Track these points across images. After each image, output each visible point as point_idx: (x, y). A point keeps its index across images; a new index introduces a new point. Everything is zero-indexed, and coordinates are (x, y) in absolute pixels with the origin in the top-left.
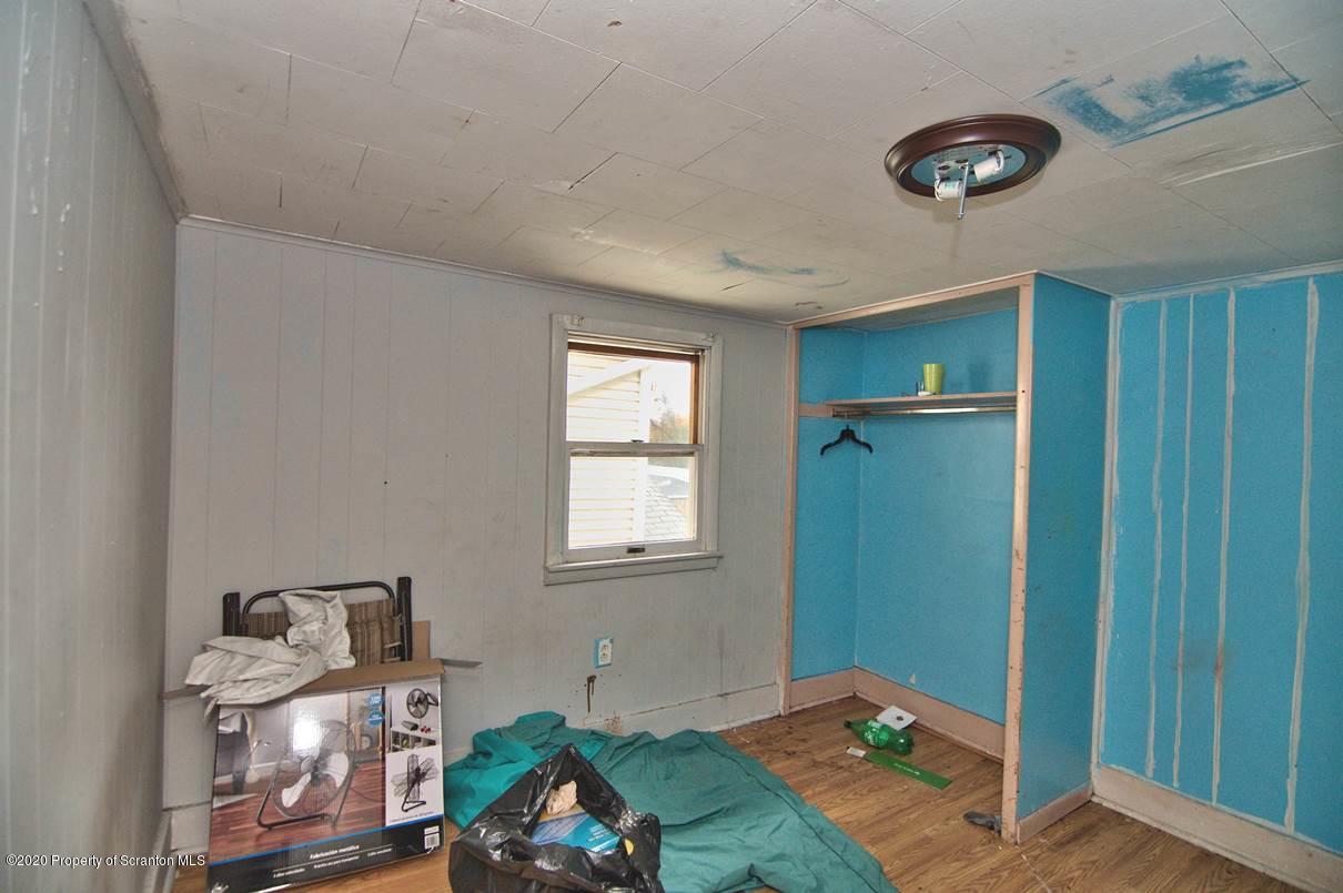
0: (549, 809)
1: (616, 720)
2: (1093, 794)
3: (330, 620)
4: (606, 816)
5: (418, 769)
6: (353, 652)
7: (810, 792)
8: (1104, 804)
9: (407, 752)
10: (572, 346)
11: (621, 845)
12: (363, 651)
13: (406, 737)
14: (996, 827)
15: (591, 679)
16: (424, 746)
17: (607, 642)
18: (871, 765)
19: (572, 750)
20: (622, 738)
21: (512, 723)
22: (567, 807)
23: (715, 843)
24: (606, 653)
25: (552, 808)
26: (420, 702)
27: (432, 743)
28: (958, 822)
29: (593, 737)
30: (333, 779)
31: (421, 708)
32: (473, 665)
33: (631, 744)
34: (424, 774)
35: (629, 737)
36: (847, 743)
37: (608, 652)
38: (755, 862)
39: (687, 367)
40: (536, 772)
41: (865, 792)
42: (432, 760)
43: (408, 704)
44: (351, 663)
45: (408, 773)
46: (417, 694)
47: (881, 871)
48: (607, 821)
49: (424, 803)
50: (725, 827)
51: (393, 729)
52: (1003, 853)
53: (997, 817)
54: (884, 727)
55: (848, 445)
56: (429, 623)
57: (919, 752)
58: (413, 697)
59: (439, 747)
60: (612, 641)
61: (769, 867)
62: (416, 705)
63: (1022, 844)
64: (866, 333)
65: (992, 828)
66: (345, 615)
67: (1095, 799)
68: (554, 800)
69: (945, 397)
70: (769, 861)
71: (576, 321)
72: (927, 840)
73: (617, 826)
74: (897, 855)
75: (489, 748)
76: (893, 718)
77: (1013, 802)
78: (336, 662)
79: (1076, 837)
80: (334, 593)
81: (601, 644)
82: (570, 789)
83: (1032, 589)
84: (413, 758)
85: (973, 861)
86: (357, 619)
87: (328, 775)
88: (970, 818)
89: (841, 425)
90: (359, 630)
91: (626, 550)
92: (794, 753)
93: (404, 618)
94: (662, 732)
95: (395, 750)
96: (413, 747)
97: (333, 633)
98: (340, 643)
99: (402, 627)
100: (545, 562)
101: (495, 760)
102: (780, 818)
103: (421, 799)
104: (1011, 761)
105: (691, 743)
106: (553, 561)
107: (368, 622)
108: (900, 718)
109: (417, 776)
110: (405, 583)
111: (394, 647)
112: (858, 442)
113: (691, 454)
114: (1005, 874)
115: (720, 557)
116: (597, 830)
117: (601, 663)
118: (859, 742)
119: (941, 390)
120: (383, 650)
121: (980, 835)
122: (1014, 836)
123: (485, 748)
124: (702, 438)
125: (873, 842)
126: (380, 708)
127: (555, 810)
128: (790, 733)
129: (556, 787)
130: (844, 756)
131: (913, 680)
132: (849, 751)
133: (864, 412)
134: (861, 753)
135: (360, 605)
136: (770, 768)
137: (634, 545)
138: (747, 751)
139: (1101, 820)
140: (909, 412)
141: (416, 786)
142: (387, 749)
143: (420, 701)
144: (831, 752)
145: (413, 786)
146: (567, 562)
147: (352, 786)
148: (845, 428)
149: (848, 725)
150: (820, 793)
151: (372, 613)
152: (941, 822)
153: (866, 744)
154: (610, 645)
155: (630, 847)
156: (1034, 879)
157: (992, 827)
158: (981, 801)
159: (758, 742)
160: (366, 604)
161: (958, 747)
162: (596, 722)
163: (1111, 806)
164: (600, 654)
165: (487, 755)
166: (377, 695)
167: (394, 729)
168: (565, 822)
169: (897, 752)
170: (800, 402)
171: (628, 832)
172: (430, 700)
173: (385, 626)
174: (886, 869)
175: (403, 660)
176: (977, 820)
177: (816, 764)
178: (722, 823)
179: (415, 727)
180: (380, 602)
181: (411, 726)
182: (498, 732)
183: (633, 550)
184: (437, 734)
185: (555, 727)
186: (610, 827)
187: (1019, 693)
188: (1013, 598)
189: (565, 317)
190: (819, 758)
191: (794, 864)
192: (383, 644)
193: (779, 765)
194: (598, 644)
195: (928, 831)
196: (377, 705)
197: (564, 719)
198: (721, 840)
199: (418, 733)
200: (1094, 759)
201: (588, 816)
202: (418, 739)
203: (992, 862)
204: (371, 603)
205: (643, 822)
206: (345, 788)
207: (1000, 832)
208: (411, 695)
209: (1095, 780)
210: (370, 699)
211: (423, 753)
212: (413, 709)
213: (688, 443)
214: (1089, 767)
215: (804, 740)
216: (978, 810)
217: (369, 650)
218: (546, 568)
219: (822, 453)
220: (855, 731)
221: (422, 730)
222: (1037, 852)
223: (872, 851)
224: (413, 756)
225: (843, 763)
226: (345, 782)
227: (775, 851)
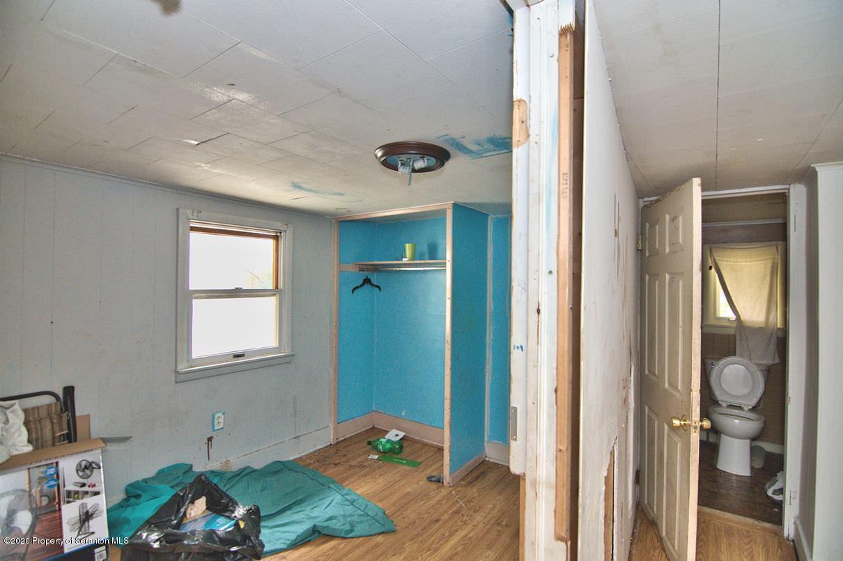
0: (188, 516)
1: (227, 462)
2: (486, 457)
3: (11, 421)
4: (226, 513)
5: (87, 512)
6: (30, 441)
7: (347, 483)
8: (491, 460)
9: (79, 502)
10: (193, 229)
11: (237, 525)
12: (37, 440)
13: (77, 492)
14: (441, 481)
15: (210, 439)
16: (91, 496)
17: (220, 414)
18: (381, 462)
19: (203, 478)
20: (234, 472)
21: (154, 475)
22: (200, 512)
23: (293, 519)
24: (220, 421)
25: (190, 514)
26: (87, 468)
27: (97, 493)
28: (424, 482)
29: (214, 474)
30: (19, 529)
31: (88, 472)
32: (126, 439)
33: (238, 475)
34: (92, 514)
35: (238, 471)
36: (368, 453)
37: (221, 420)
38: (317, 524)
39: (271, 242)
40: (179, 495)
41: (377, 476)
42: (98, 505)
43: (77, 471)
44: (30, 448)
45: (80, 516)
46: (84, 463)
47: (384, 513)
48: (227, 514)
49: (93, 533)
50: (299, 510)
51: (66, 489)
52: (444, 492)
53: (442, 476)
54: (388, 441)
55: (367, 286)
56: (88, 416)
57: (406, 451)
58: (81, 466)
59: (103, 495)
60: (224, 414)
61: (325, 524)
62: (83, 470)
63: (453, 486)
65: (439, 482)
66: (22, 416)
67: (487, 459)
68: (191, 509)
69: (415, 262)
70: (326, 521)
71: (195, 213)
72: (408, 493)
73: (233, 515)
74: (393, 504)
75: (140, 492)
76: (394, 435)
77: (448, 466)
78: (17, 450)
79: (477, 478)
80: (13, 402)
81: (216, 416)
82: (201, 503)
83: (455, 357)
84: (83, 505)
85: (430, 499)
86: (31, 418)
87: (15, 527)
88: (430, 479)
89: (363, 275)
90: (33, 426)
91: (232, 355)
92: (339, 463)
93: (70, 414)
94: (258, 465)
95: (69, 502)
96: (82, 498)
97: (13, 430)
98: (19, 436)
99: (68, 421)
100: (176, 367)
101: (144, 496)
102: (331, 499)
103: (91, 531)
104: (446, 446)
105: (278, 469)
106: (182, 367)
107: (40, 420)
108: (397, 435)
109: (86, 517)
110: (69, 391)
111: (63, 434)
112: (373, 285)
113: (274, 295)
114: (444, 502)
115: (293, 355)
116: (221, 520)
117: (216, 428)
118: (376, 451)
119: (413, 258)
120: (54, 438)
121: (434, 486)
122: (449, 483)
123: (134, 493)
124: (281, 285)
125: (381, 501)
126: (55, 476)
127: (192, 516)
128: (337, 453)
129: (192, 502)
130: (367, 460)
131: (403, 414)
132: (370, 457)
133: (376, 269)
134: (376, 457)
135: (33, 409)
136: (325, 474)
137: (238, 353)
138: (311, 467)
139: (489, 468)
140: (398, 269)
141: (86, 523)
142: (62, 503)
143: (86, 467)
144: (359, 460)
145: (84, 523)
146: (191, 367)
147: (36, 531)
148: (365, 278)
149: (369, 443)
150: (353, 482)
151: (44, 413)
152: (415, 483)
153: (379, 452)
154: (223, 416)
155: (242, 525)
156: (457, 501)
157: (439, 481)
158: (436, 470)
159: (318, 461)
160: (38, 408)
161: (425, 445)
162: (214, 465)
163: (493, 461)
164: (216, 422)
165: (138, 496)
166: (52, 468)
167: (68, 488)
168: (199, 520)
169: (395, 454)
170: (340, 263)
171: (240, 517)
172: (94, 465)
173: (55, 421)
174: (387, 513)
175: (70, 442)
176: (433, 479)
177: (351, 467)
178: (296, 509)
179: (83, 485)
180: (49, 406)
181: (80, 485)
182: (145, 481)
183: (237, 356)
184: (101, 487)
185: (185, 473)
186: (229, 517)
187: (449, 411)
188: (446, 364)
189: (188, 211)
190: (353, 463)
191: (338, 520)
192: (54, 433)
193: (331, 471)
194: (213, 416)
195: (409, 490)
196: (53, 474)
197: (191, 466)
198: (296, 517)
199: (86, 489)
200: (486, 439)
201: (214, 514)
202: (87, 493)
203: (438, 498)
204: (42, 407)
205: (249, 510)
206: (30, 533)
207: (443, 483)
208: (80, 465)
209: (487, 450)
210: (46, 471)
211: (90, 502)
212: (81, 473)
213: (271, 288)
214: (483, 443)
215: (345, 456)
216: (434, 474)
217: (42, 438)
218: (177, 372)
219: (353, 292)
220: (372, 446)
221: (89, 486)
222: (459, 489)
223: (380, 505)
224: (82, 504)
225: (366, 464)
226: (29, 530)
227: (328, 516)
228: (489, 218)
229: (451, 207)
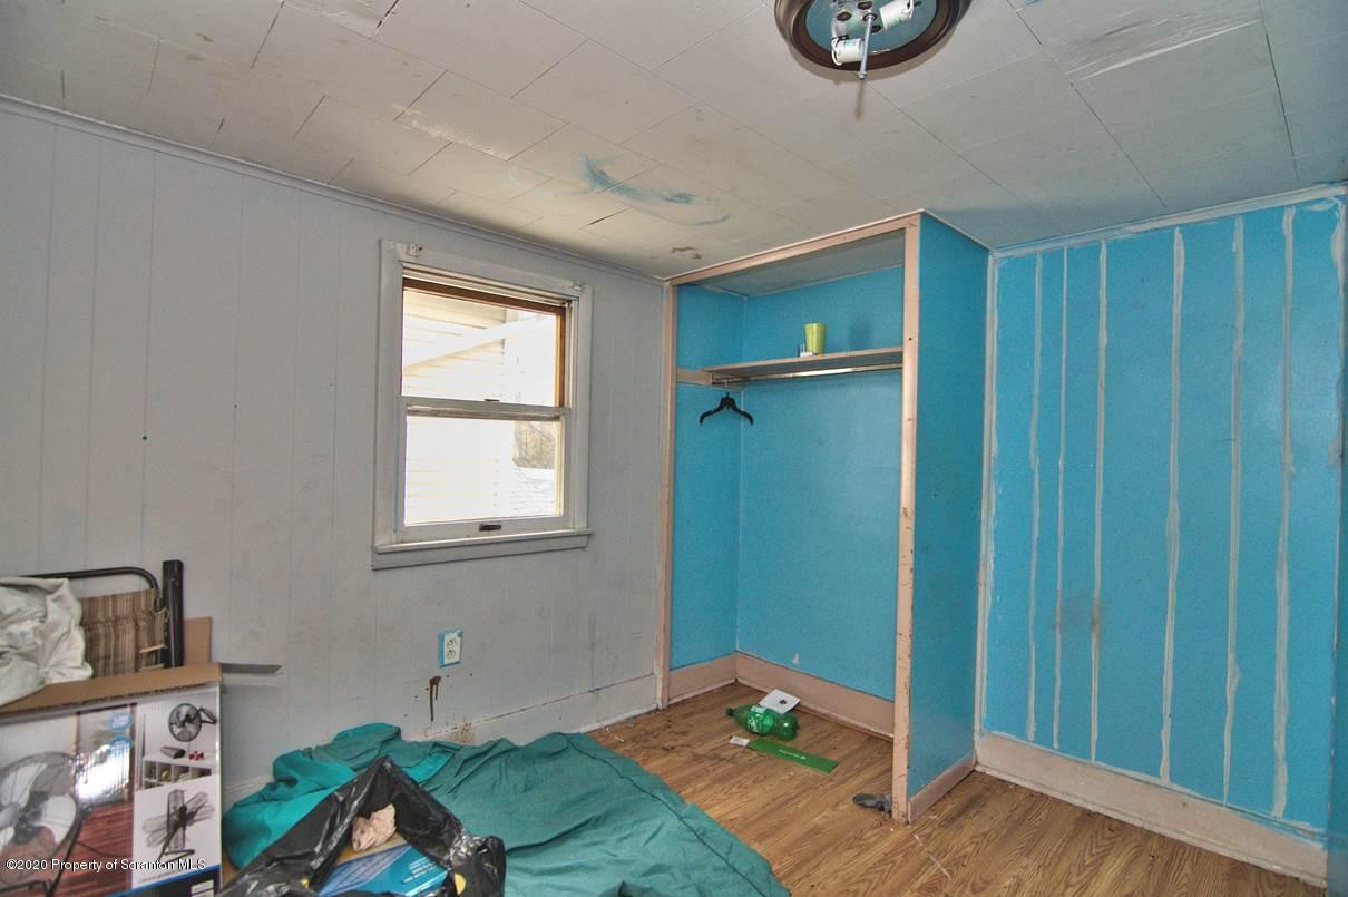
0: (355, 845)
1: (466, 728)
2: (977, 763)
3: (50, 618)
4: (432, 848)
5: (184, 808)
6: (90, 656)
7: (690, 790)
8: (988, 773)
9: (168, 788)
10: (408, 283)
11: (449, 883)
12: (107, 657)
13: (166, 767)
14: (886, 807)
15: (435, 682)
16: (193, 777)
17: (454, 636)
18: (755, 754)
19: (388, 765)
20: (473, 748)
21: (330, 741)
22: (381, 838)
23: (584, 861)
24: (453, 649)
25: (359, 844)
26: (190, 721)
27: (205, 772)
28: (847, 807)
29: (437, 749)
30: (50, 832)
31: (191, 728)
32: (270, 670)
33: (485, 753)
34: (193, 814)
35: (484, 746)
36: (729, 731)
37: (456, 648)
38: (631, 881)
39: (551, 320)
41: (749, 783)
42: (205, 795)
43: (171, 724)
44: (88, 672)
45: (169, 815)
46: (184, 711)
47: (771, 872)
48: (433, 852)
49: (191, 852)
50: (595, 839)
51: (147, 758)
52: (896, 834)
53: (887, 797)
54: (768, 712)
55: (727, 412)
56: (210, 620)
57: (804, 736)
58: (178, 714)
59: (215, 779)
60: (460, 635)
61: (645, 882)
62: (183, 724)
63: (914, 823)
64: (745, 298)
65: (882, 809)
66: (77, 611)
67: (978, 769)
68: (363, 832)
69: (828, 356)
70: (646, 874)
71: (413, 251)
72: (817, 830)
73: (446, 858)
74: (787, 851)
75: (293, 774)
76: (777, 701)
77: (904, 779)
78: (61, 674)
79: (963, 811)
80: (60, 580)
81: (447, 638)
82: (386, 817)
83: (921, 548)
84: (177, 794)
85: (865, 849)
86: (100, 616)
87: (41, 829)
88: (860, 800)
89: (721, 392)
90: (101, 631)
91: (478, 528)
92: (673, 748)
93: (170, 614)
94: (521, 740)
95: (150, 786)
96: (176, 780)
97: (57, 634)
98: (69, 648)
99: (167, 629)
100: (373, 542)
101: (302, 784)
102: (658, 822)
103: (187, 847)
104: (900, 736)
105: (557, 748)
106: (383, 542)
107: (117, 619)
108: (783, 702)
109: (181, 818)
110: (174, 570)
111: (156, 651)
112: (739, 411)
113: (556, 418)
114: (899, 858)
115: (589, 535)
116: (420, 865)
117: (446, 661)
118: (741, 731)
119: (824, 348)
120: (138, 657)
121: (871, 818)
122: (905, 815)
123: (287, 775)
124: (569, 401)
125: (761, 838)
126: (128, 731)
127: (364, 844)
128: (669, 727)
129: (366, 812)
130: (726, 746)
131: (795, 661)
132: (732, 741)
133: (745, 378)
134: (745, 742)
135: (105, 598)
136: (646, 768)
137: (488, 522)
138: (619, 751)
139: (987, 789)
140: (791, 375)
141: (180, 832)
142: (136, 786)
143: (188, 719)
144: (711, 744)
145: (175, 830)
146: (402, 542)
147: (81, 839)
148: (725, 396)
149: (731, 713)
150: (702, 790)
151: (124, 608)
152: (832, 808)
153: (750, 732)
154: (458, 640)
155: (460, 883)
156: (929, 859)
157: (882, 807)
158: (869, 782)
159: (633, 740)
160: (114, 597)
161: (842, 726)
162: (442, 732)
163: (994, 774)
164: (446, 650)
165: (291, 782)
166: (124, 715)
167: (149, 757)
168: (375, 860)
169: (782, 739)
170: (677, 366)
171: (459, 863)
172: (204, 717)
173: (142, 624)
174: (775, 868)
175: (168, 666)
176: (869, 803)
177: (697, 758)
178: (589, 836)
179: (180, 754)
180: (136, 595)
181: (173, 754)
182: (308, 752)
183: (486, 528)
184: (214, 760)
185: (385, 742)
186: (435, 860)
187: (908, 660)
188: (901, 560)
189: (399, 245)
190: (700, 751)
191: (673, 875)
192: (138, 648)
193: (655, 764)
194: (442, 638)
195: (817, 820)
196: (124, 728)
197: (398, 733)
198: (590, 856)
199: (184, 761)
200: (977, 727)
201: (410, 847)
202: (185, 769)
203: (885, 846)
204: (122, 595)
205: (480, 849)
206: (69, 842)
207: (890, 812)
208: (176, 712)
209: (978, 749)
210: (112, 721)
211: (191, 788)
212: (177, 730)
213: (553, 405)
214: (972, 735)
215: (684, 733)
216: (867, 790)
217: (116, 655)
218: (374, 549)
219: (701, 421)
220: (738, 719)
221: (191, 757)
222: (929, 830)
223: (760, 849)
224: (176, 791)
225: (725, 754)
226: (68, 836)
227: (653, 862)
228: (990, 258)
229: (918, 222)
